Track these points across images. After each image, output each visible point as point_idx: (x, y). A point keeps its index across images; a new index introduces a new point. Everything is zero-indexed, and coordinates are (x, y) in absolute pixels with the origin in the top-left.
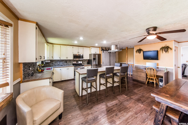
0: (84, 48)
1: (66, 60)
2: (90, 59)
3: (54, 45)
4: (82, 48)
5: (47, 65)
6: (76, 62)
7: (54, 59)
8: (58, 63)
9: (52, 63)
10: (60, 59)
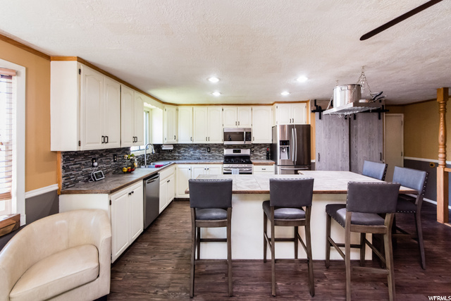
0: (254, 107)
1: (209, 144)
2: (274, 142)
3: (180, 108)
4: (249, 108)
5: (169, 157)
6: (232, 150)
7: (179, 142)
8: (191, 153)
9: (179, 153)
10: (191, 142)
